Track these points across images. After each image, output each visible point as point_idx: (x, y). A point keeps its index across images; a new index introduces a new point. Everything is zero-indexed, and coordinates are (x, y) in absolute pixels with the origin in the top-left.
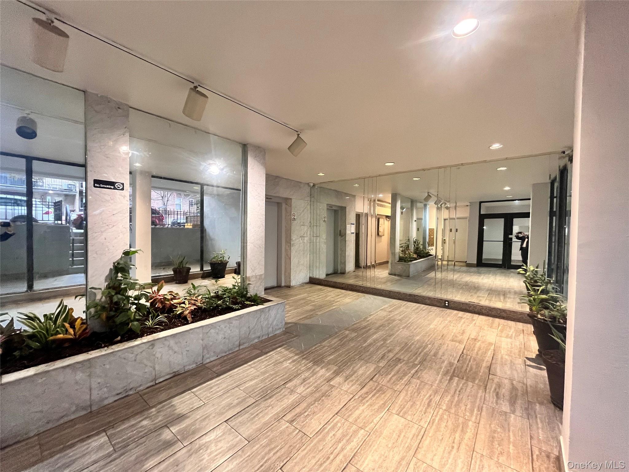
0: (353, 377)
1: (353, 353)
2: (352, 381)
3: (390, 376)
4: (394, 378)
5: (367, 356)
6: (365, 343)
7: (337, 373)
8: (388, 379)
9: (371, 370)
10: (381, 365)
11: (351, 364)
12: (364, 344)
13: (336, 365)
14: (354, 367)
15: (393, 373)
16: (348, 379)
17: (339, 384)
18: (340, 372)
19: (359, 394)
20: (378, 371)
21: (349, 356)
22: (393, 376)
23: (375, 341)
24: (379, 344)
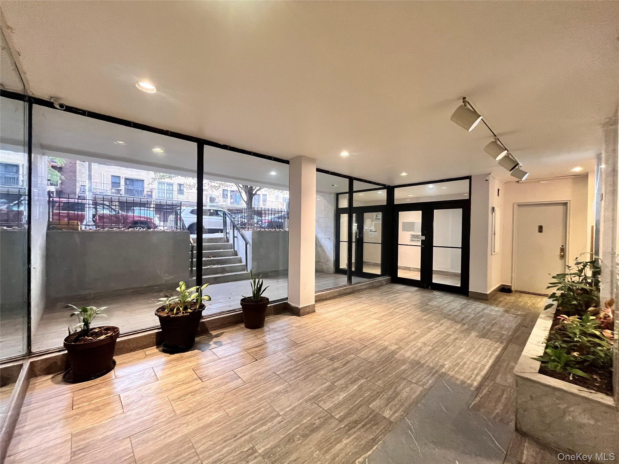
0: (380, 349)
1: (379, 370)
2: (381, 346)
3: (350, 347)
4: (347, 345)
5: (364, 366)
6: (361, 384)
7: (394, 353)
8: (352, 345)
9: (363, 352)
10: (353, 356)
11: (381, 359)
12: (364, 383)
13: (396, 359)
14: (379, 355)
15: (346, 349)
16: (384, 348)
17: (391, 345)
18: (391, 353)
19: (377, 339)
20: (358, 351)
21: (384, 367)
22: (347, 347)
23: (346, 387)
24: (342, 381)
